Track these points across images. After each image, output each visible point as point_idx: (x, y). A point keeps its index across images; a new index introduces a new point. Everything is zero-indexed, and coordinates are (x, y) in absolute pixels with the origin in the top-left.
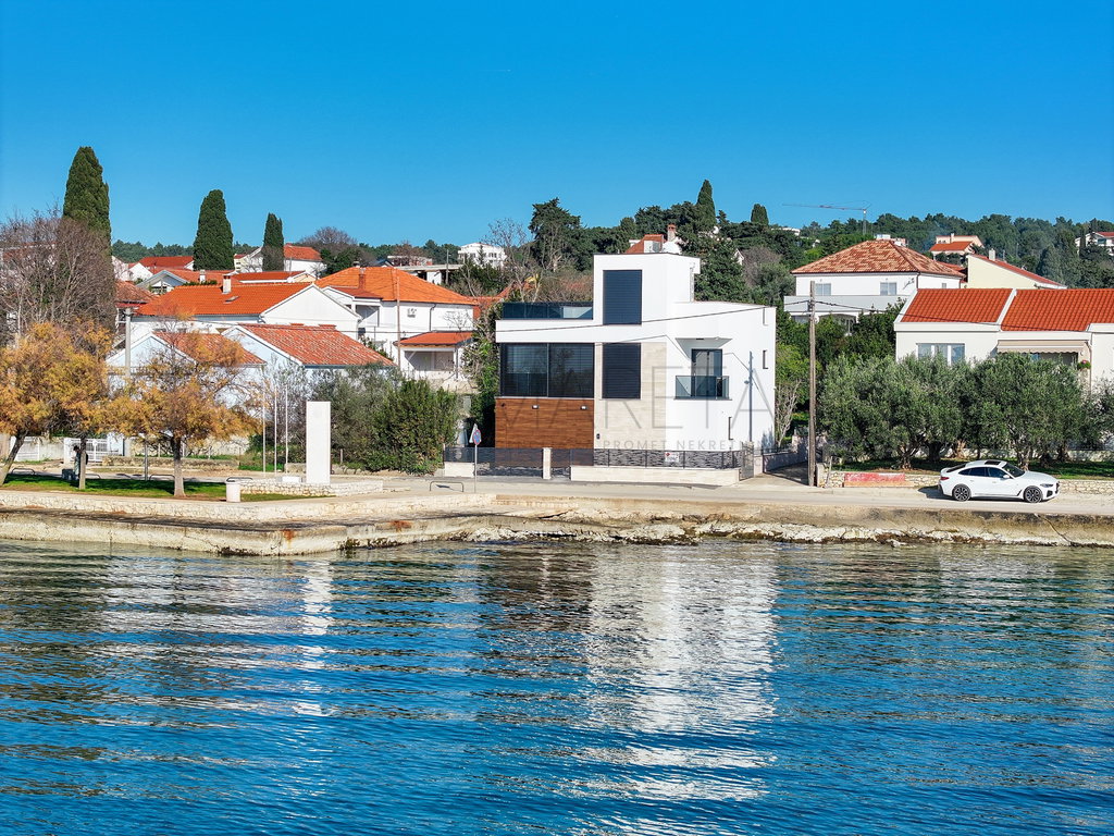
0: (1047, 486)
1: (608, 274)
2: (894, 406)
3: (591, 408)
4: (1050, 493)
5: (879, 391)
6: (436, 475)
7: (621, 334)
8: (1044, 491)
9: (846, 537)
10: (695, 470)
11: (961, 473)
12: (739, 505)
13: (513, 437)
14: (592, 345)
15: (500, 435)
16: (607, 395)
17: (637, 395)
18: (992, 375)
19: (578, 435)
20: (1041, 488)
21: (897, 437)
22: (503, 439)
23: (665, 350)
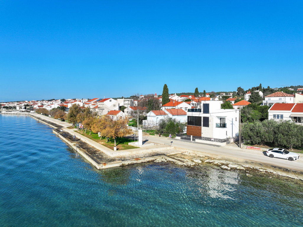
0: (295, 157)
1: (204, 104)
2: (257, 133)
3: (201, 128)
4: (296, 159)
5: (254, 130)
7: (206, 115)
8: (294, 159)
9: (237, 168)
10: (217, 142)
11: (272, 151)
12: (217, 155)
14: (201, 117)
15: (187, 132)
16: (204, 126)
17: (208, 126)
18: (282, 128)
19: (199, 133)
20: (293, 158)
21: (258, 140)
23: (213, 118)
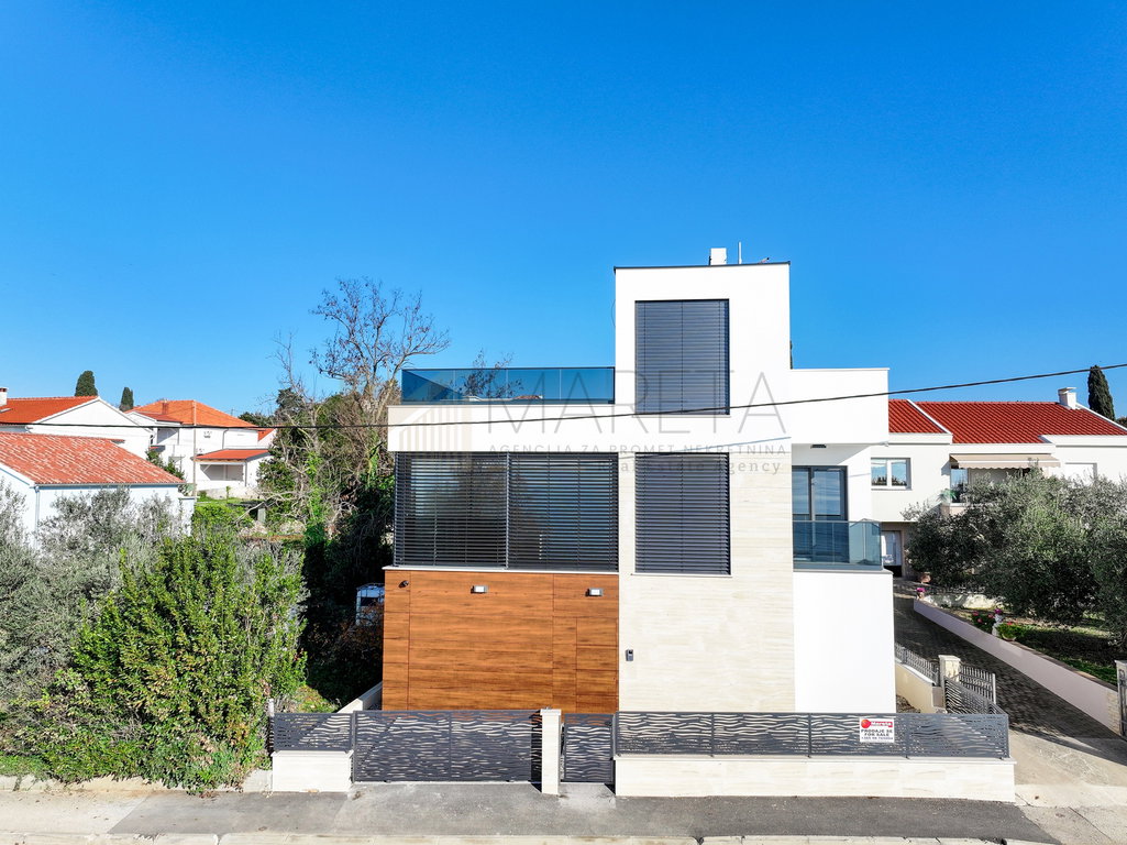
1: (647, 310)
3: (612, 591)
6: (247, 787)
7: (681, 434)
13: (426, 654)
14: (613, 458)
15: (394, 650)
16: (645, 564)
17: (721, 563)
19: (580, 651)
22: (402, 658)
